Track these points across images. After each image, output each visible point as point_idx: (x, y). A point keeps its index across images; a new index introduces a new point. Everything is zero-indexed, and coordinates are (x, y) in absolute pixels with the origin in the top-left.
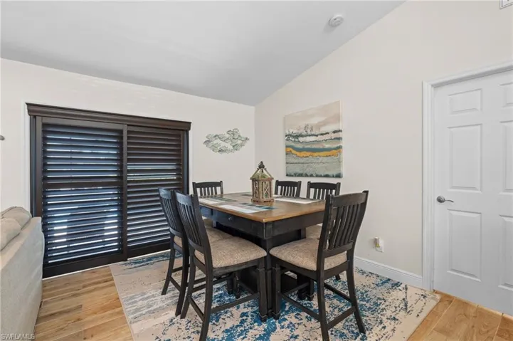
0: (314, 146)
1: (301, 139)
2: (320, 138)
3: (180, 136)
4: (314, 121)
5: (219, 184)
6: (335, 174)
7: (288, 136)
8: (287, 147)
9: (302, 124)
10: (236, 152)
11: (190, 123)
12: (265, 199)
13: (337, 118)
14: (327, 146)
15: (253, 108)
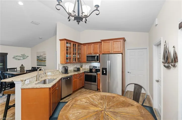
0: (42, 60)
1: (39, 58)
2: (43, 58)
3: (4, 56)
4: (42, 54)
5: (16, 68)
6: (45, 65)
7: (37, 57)
8: (37, 59)
9: (40, 54)
10: (24, 60)
11: (7, 53)
12: (22, 71)
13: (45, 54)
14: (44, 60)
15: (30, 48)
